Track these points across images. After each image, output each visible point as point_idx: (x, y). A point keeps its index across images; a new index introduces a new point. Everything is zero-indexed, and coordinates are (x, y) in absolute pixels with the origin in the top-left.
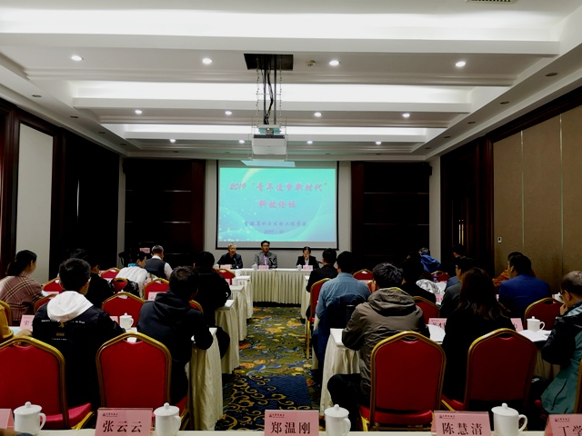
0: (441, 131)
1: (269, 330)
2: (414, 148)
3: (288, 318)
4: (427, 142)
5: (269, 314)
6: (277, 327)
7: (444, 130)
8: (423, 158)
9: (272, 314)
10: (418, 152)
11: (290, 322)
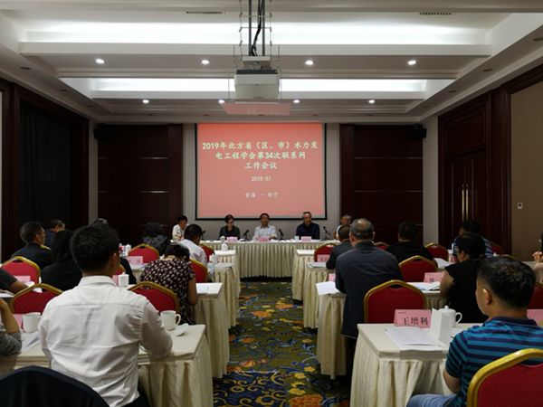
0: (447, 83)
1: (256, 314)
2: (409, 107)
3: (277, 298)
4: (426, 98)
5: (254, 292)
6: (265, 310)
7: (451, 81)
8: (418, 119)
9: (257, 293)
10: (414, 112)
11: (279, 303)
